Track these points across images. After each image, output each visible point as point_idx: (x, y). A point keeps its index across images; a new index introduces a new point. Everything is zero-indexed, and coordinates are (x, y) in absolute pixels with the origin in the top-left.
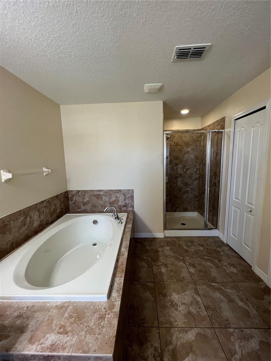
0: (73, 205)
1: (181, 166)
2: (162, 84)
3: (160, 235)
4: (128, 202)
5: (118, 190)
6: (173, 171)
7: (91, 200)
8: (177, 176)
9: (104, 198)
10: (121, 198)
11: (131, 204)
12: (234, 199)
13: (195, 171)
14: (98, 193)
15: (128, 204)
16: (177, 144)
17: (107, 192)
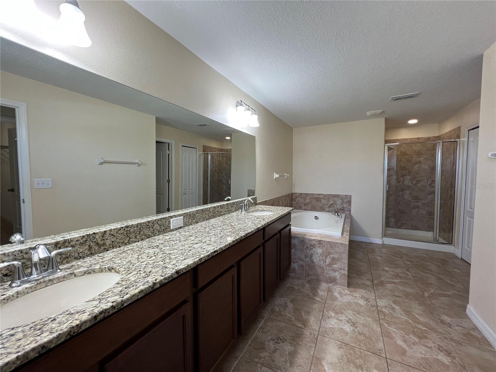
0: (296, 205)
1: (410, 177)
2: (382, 110)
3: (378, 241)
4: (345, 206)
5: (337, 195)
6: (399, 182)
7: (311, 202)
8: (403, 188)
9: (323, 201)
10: (339, 202)
11: (349, 208)
12: (468, 209)
13: (429, 183)
14: (318, 196)
15: (345, 208)
16: (404, 154)
17: (326, 196)
